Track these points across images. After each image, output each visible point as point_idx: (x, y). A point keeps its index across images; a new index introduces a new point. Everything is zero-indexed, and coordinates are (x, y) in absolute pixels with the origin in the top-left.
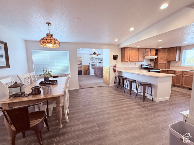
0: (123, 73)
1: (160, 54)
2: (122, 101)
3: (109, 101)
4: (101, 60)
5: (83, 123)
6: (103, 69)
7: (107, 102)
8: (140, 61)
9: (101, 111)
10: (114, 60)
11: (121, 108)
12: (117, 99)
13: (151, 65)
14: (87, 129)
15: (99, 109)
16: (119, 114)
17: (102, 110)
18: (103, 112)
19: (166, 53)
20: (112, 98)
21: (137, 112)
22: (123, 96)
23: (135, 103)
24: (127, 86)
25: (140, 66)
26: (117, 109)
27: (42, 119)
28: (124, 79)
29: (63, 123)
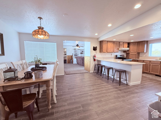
0: (101, 62)
1: (131, 46)
2: (101, 85)
3: (90, 85)
4: (83, 52)
5: (69, 104)
6: (85, 58)
7: (89, 86)
8: (115, 52)
9: (85, 94)
10: (94, 51)
11: (101, 91)
12: (97, 84)
13: (124, 55)
14: (73, 109)
15: (83, 92)
16: (100, 96)
17: (85, 92)
18: (86, 95)
19: (136, 46)
20: (93, 83)
21: (115, 94)
22: (102, 80)
23: (113, 87)
24: (105, 72)
25: (115, 56)
26: (97, 92)
27: (33, 101)
28: (102, 67)
29: (52, 104)
